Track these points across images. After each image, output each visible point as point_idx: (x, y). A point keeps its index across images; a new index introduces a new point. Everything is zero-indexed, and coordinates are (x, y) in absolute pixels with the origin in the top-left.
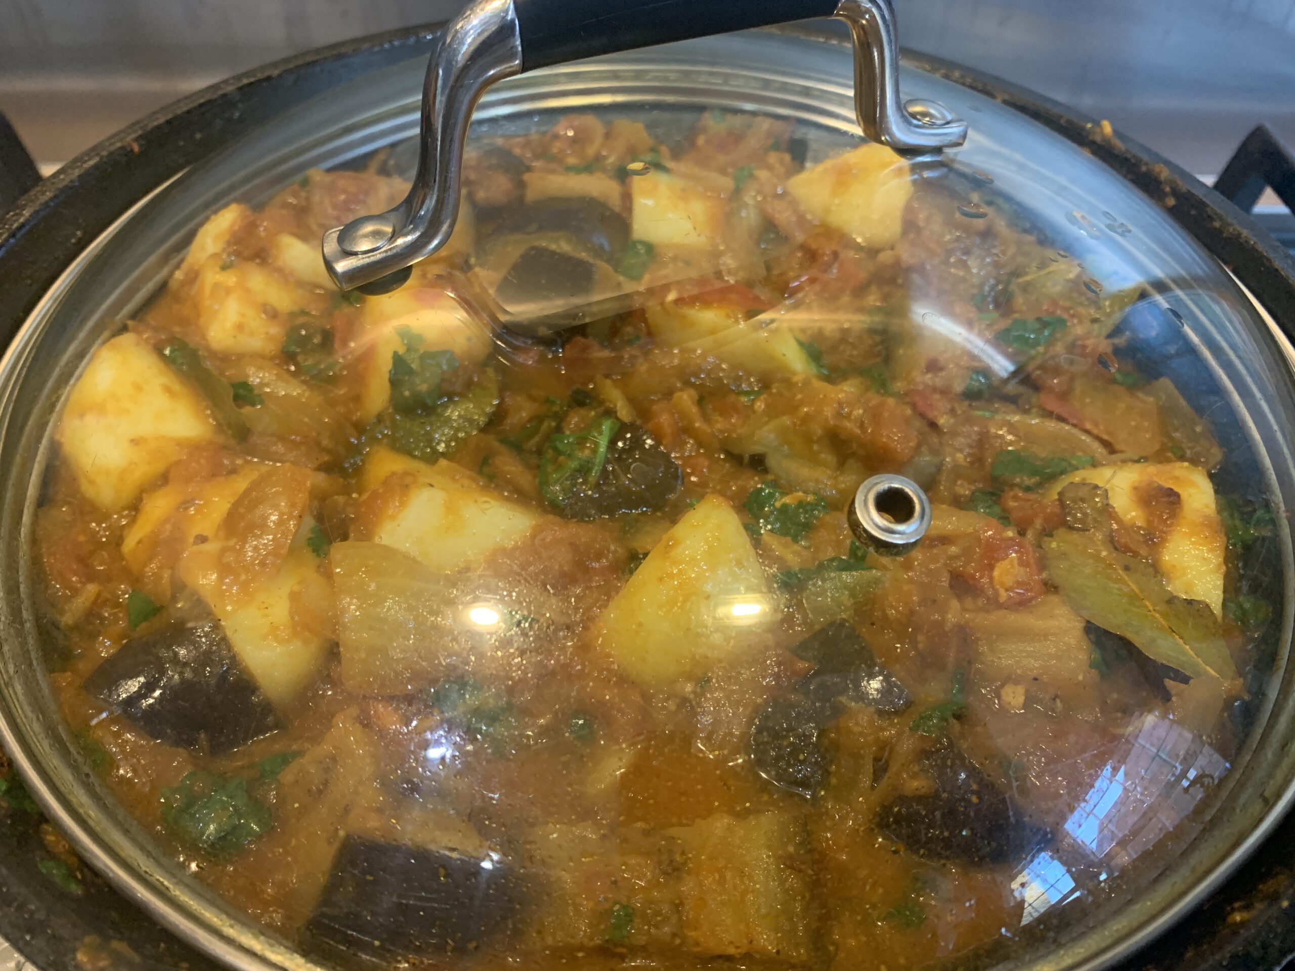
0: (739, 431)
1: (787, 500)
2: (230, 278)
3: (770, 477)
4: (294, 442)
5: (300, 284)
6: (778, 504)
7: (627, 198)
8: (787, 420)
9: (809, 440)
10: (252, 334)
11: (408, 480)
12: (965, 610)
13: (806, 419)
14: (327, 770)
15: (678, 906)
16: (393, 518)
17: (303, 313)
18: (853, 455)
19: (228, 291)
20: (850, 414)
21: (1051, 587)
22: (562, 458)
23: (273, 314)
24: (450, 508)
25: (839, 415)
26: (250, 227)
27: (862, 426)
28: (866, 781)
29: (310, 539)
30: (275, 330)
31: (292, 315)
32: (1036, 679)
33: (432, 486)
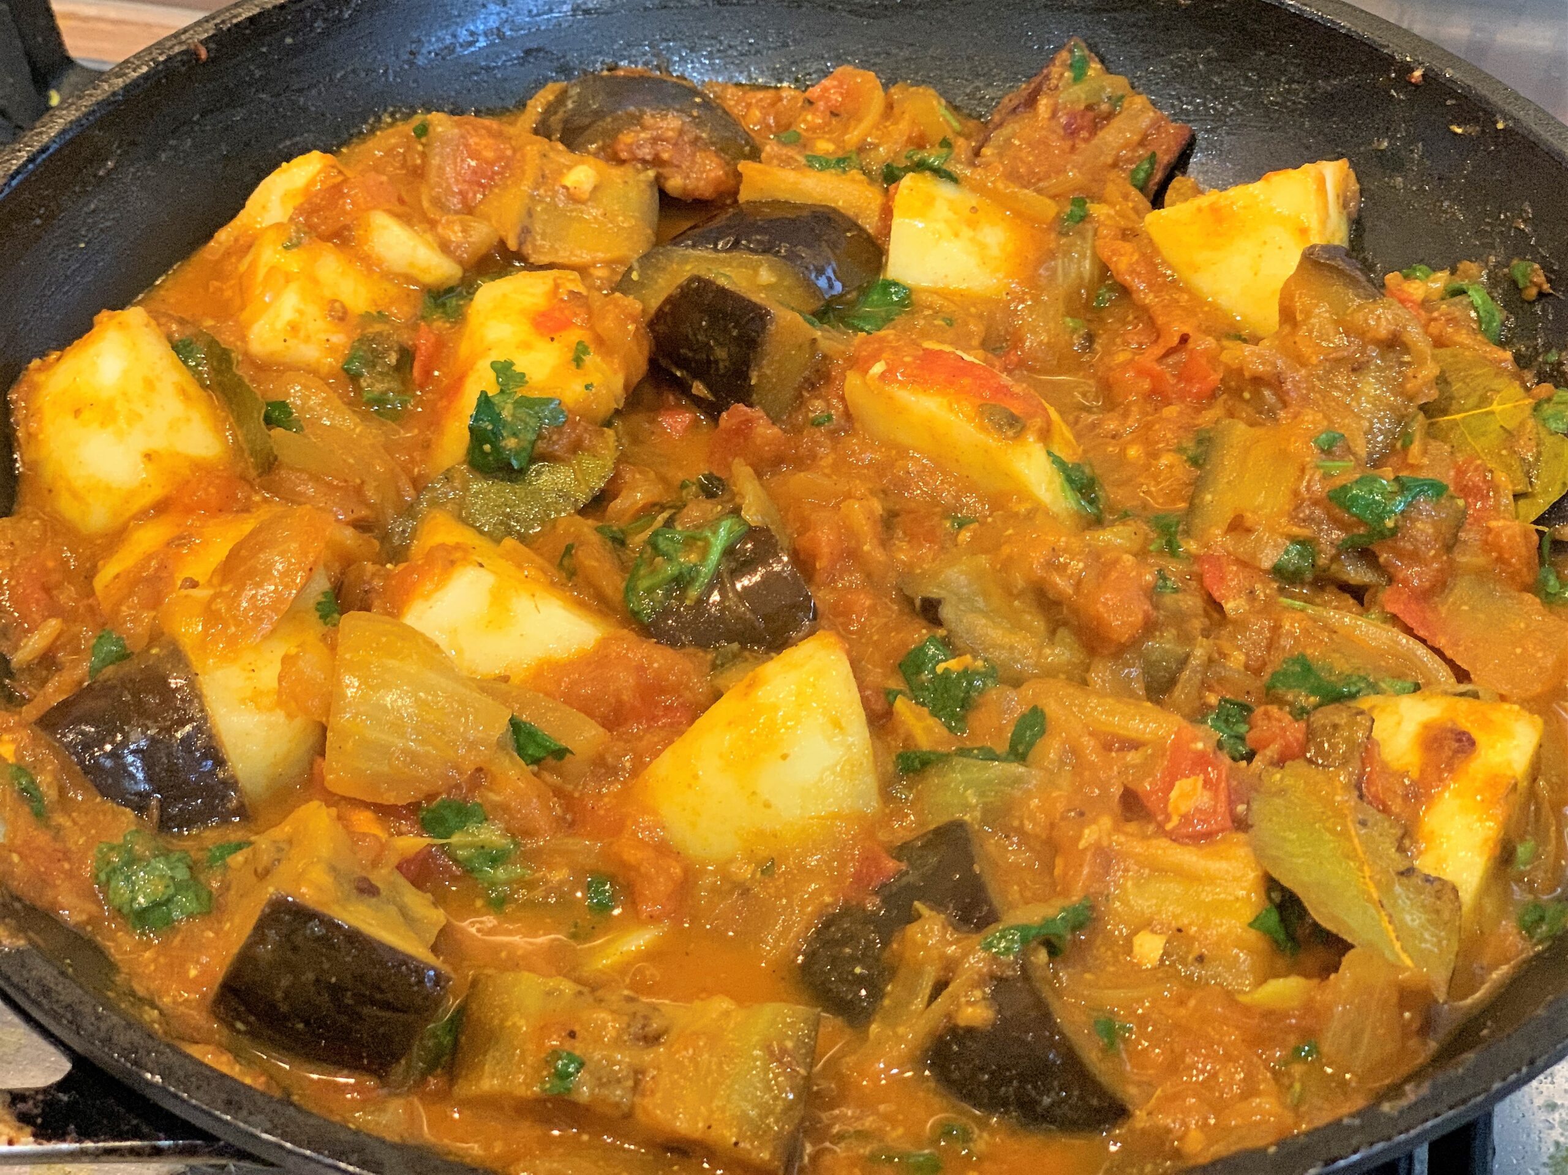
0: (925, 566)
1: (953, 664)
2: (293, 262)
3: (941, 632)
4: (329, 485)
5: (388, 276)
6: (940, 669)
7: (887, 213)
8: (984, 560)
9: (1009, 593)
10: (308, 339)
11: (458, 555)
12: (1117, 829)
13: (1007, 564)
14: (280, 850)
15: (638, 1073)
16: (427, 597)
17: (381, 317)
18: (1065, 624)
19: (288, 278)
20: (1066, 565)
21: (1241, 824)
22: (659, 559)
23: (340, 315)
24: (498, 598)
25: (1052, 565)
26: (335, 192)
27: (1078, 585)
28: (919, 1003)
29: (319, 604)
30: (339, 338)
31: (367, 318)
32: (1179, 930)
33: (481, 565)
